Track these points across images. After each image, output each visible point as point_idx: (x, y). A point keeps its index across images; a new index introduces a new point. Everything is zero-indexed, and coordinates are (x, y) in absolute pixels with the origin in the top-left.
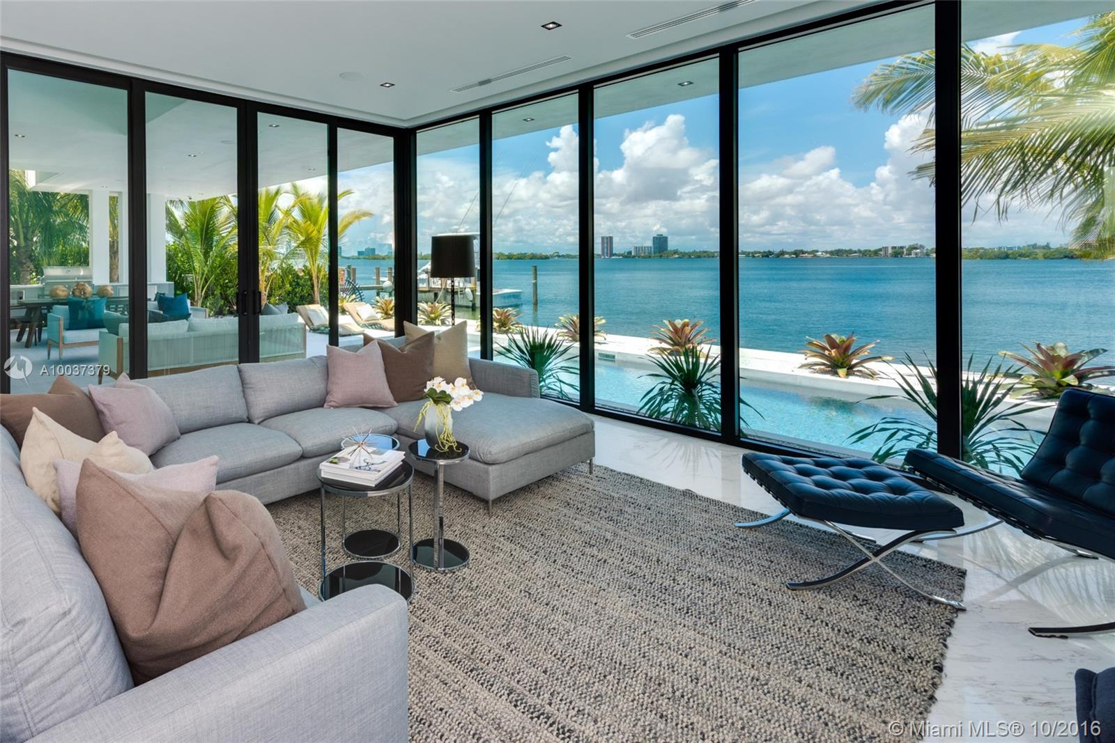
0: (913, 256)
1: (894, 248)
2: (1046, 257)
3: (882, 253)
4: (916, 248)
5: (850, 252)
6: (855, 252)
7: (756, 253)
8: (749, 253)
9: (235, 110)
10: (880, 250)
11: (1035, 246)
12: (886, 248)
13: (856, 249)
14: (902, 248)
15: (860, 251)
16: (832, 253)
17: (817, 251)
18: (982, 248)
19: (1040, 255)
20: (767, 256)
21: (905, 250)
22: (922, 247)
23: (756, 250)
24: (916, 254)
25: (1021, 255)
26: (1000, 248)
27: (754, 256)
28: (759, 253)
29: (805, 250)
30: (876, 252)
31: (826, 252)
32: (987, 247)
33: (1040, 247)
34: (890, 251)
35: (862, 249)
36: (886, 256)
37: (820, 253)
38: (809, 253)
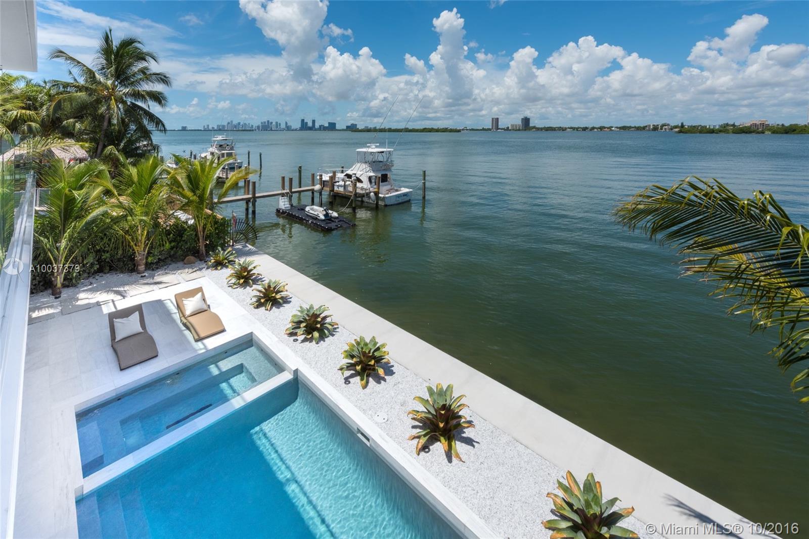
1: (653, 125)
3: (647, 128)
4: (666, 126)
6: (633, 128)
8: (575, 128)
10: (646, 126)
11: (727, 125)
12: (650, 126)
14: (658, 125)
15: (635, 127)
18: (700, 126)
19: (731, 131)
20: (585, 130)
22: (668, 125)
24: (665, 129)
25: (721, 131)
26: (710, 126)
28: (581, 128)
31: (617, 128)
32: (703, 125)
36: (649, 130)
37: (614, 128)
38: (608, 128)
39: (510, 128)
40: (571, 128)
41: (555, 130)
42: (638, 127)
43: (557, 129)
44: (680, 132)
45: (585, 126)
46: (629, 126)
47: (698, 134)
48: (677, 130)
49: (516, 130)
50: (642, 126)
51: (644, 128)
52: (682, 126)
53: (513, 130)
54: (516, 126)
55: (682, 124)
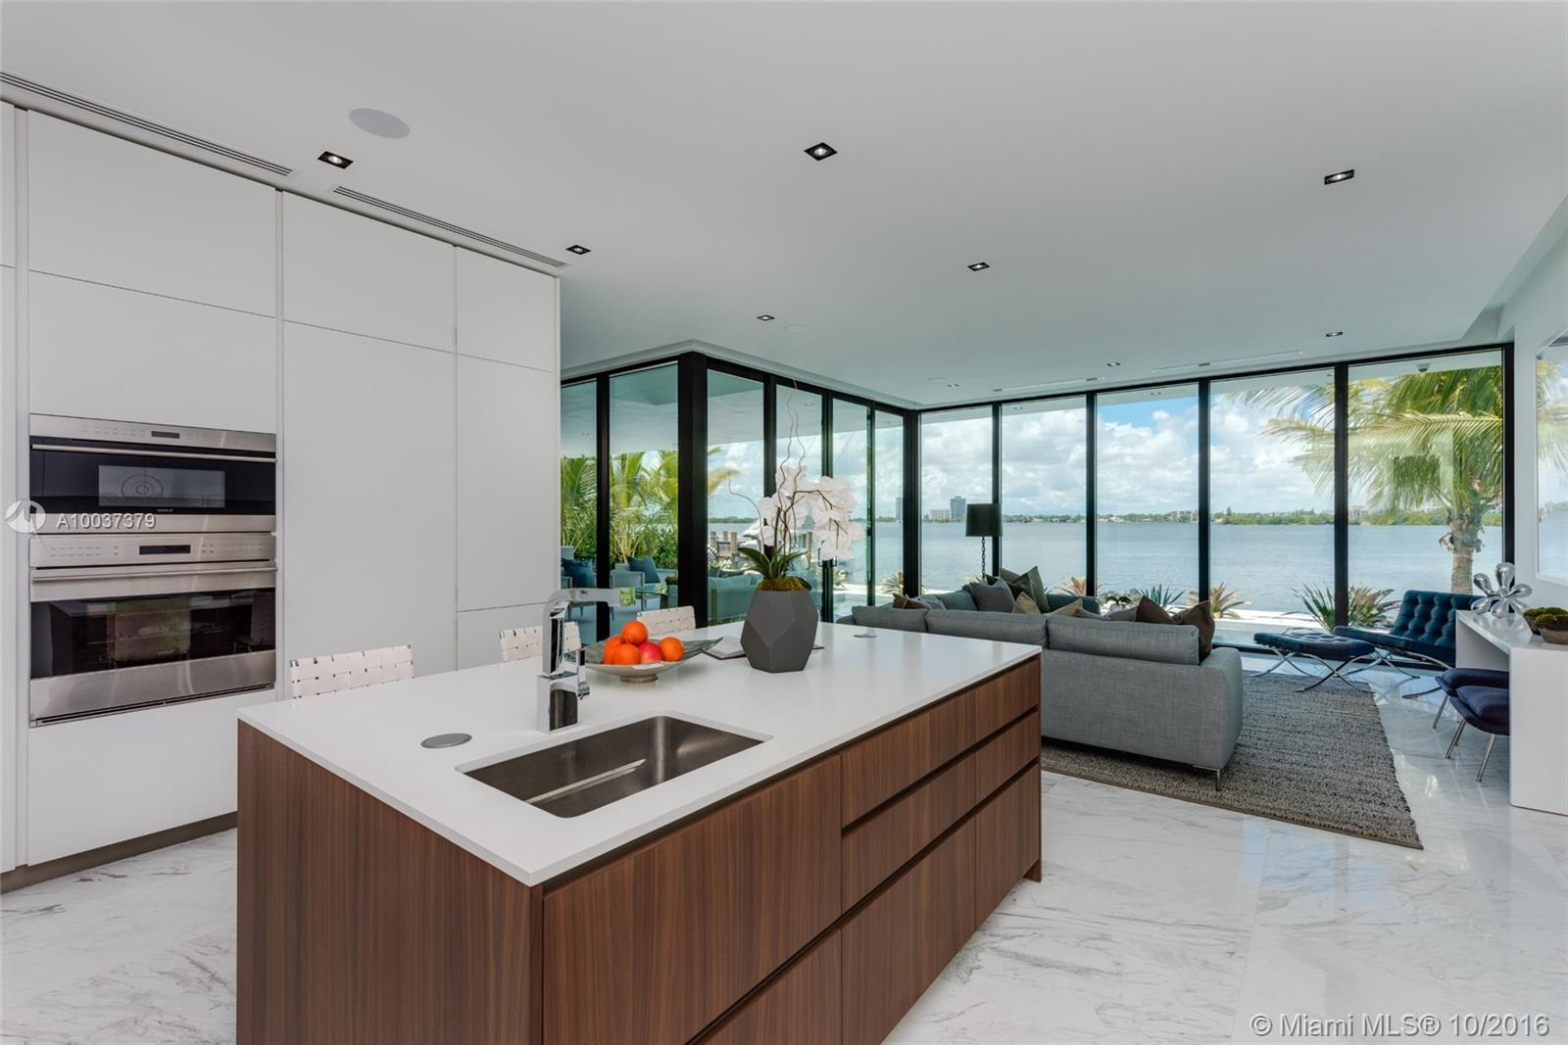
2: (1312, 523)
3: (1171, 518)
5: (1142, 517)
6: (1147, 517)
7: (1054, 517)
8: (1047, 518)
9: (820, 397)
10: (1170, 515)
11: (1302, 513)
12: (1175, 513)
14: (1189, 513)
15: (1151, 516)
16: (1125, 518)
17: (1112, 516)
18: (1258, 514)
19: (1307, 520)
20: (1065, 521)
23: (1055, 514)
25: (1292, 521)
26: (1274, 514)
31: (1121, 517)
32: (1263, 513)
33: (1306, 513)
35: (1153, 514)
39: (930, 518)
40: (1041, 517)
44: (1227, 522)
45: (1064, 514)
46: (1140, 513)
47: (1256, 525)
48: (1221, 520)
49: (942, 522)
50: (1163, 514)
51: (1166, 518)
52: (1229, 514)
53: (936, 521)
54: (941, 512)
55: (1229, 510)
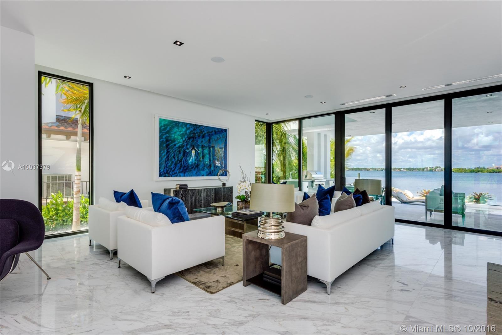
0: (437, 171)
1: (430, 167)
4: (438, 168)
13: (416, 168)
21: (434, 168)
22: (440, 167)
24: (438, 170)
27: (378, 170)
28: (380, 169)
29: (397, 168)
30: (423, 169)
34: (428, 169)
36: (427, 171)
37: (402, 169)
38: (398, 169)
41: (362, 170)
42: (419, 169)
43: (363, 169)
